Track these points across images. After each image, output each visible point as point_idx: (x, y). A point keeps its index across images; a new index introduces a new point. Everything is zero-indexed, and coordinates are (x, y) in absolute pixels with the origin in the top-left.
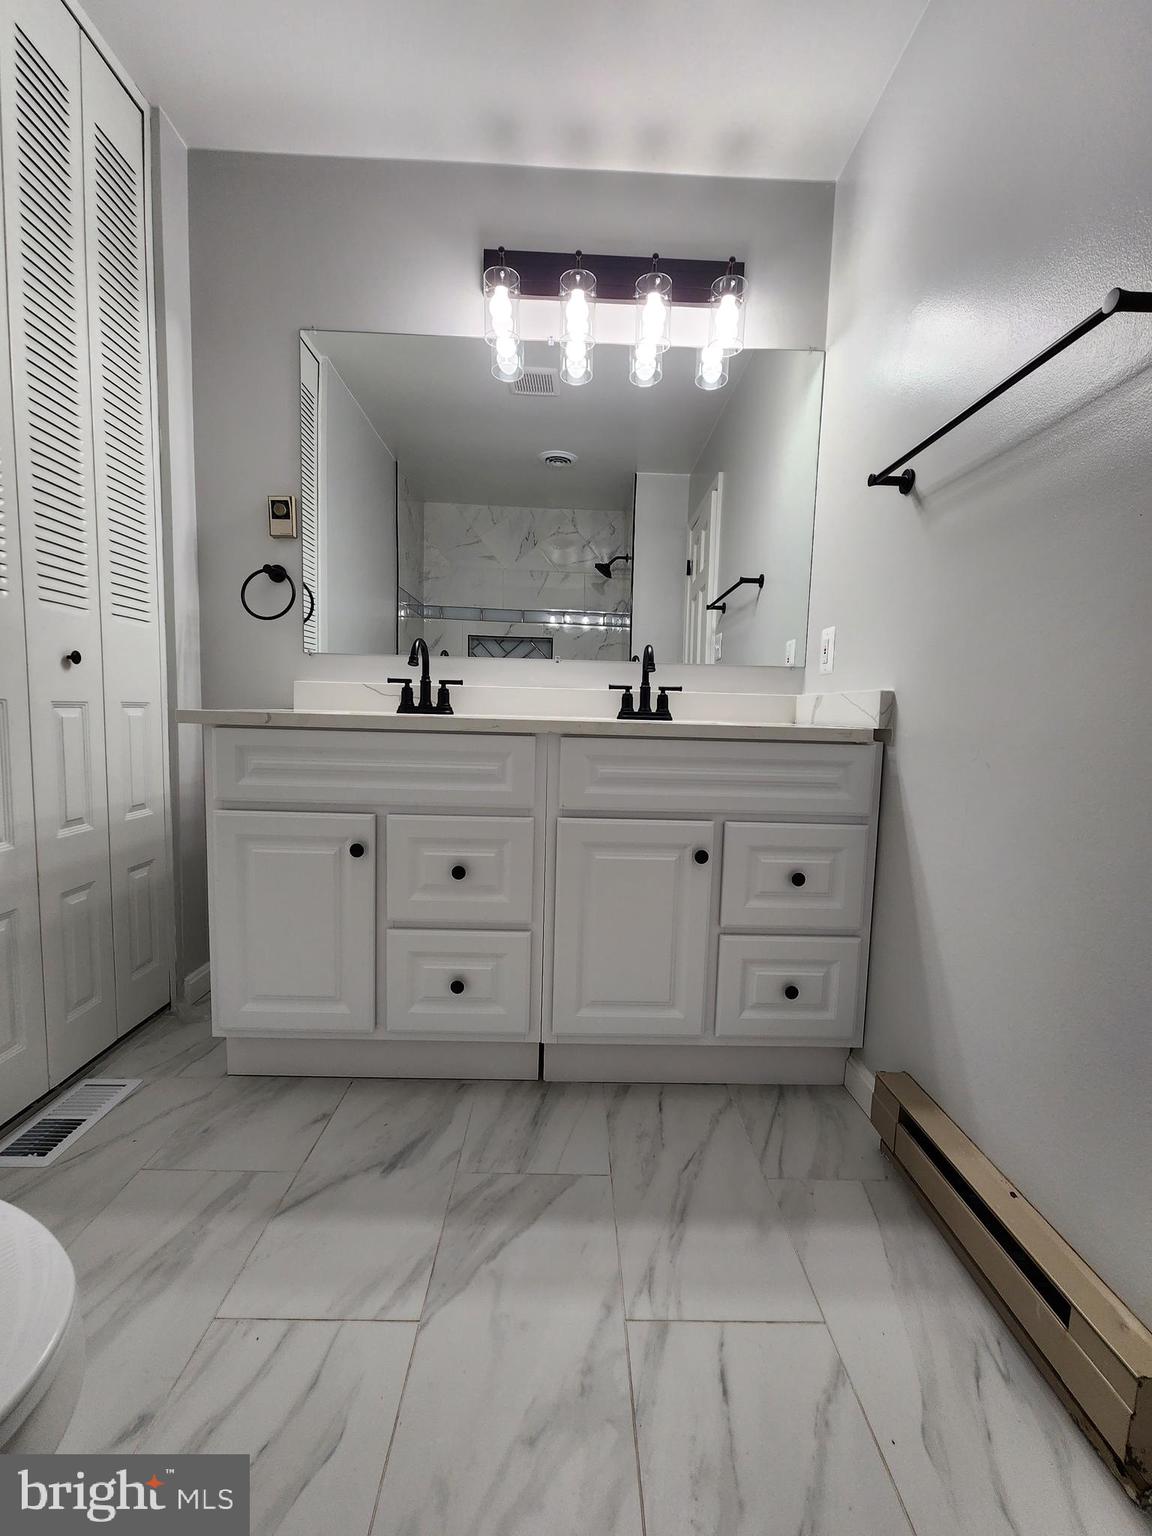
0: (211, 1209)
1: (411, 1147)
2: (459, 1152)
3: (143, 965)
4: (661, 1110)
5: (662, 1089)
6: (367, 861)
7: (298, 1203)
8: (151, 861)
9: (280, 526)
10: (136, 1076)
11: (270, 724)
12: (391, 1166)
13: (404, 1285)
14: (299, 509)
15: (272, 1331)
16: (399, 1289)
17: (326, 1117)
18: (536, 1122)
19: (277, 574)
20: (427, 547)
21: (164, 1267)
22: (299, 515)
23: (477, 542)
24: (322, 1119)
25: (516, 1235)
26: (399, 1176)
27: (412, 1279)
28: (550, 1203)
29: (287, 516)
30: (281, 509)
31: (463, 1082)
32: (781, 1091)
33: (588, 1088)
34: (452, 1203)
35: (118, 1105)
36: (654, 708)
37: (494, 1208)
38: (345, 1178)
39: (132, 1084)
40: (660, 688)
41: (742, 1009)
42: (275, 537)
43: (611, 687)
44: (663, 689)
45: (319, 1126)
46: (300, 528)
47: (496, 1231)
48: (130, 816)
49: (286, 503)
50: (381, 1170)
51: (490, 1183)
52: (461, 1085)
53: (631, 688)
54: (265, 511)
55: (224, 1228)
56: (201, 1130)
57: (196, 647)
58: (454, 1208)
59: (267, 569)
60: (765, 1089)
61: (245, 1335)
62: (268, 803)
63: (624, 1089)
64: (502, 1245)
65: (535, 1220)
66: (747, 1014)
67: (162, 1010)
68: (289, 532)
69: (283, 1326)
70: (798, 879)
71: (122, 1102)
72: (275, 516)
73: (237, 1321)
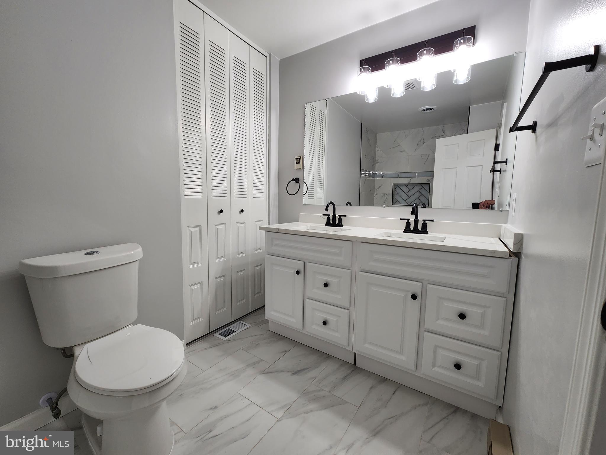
0: (249, 365)
1: (304, 370)
2: (315, 378)
3: (258, 293)
4: (394, 394)
5: (399, 387)
6: (301, 275)
7: (267, 373)
8: (261, 265)
9: (298, 166)
10: (251, 324)
11: (278, 232)
12: (295, 373)
13: (280, 408)
14: (303, 160)
15: (247, 402)
16: (278, 408)
17: (286, 351)
18: (345, 378)
19: (297, 180)
20: (377, 150)
21: (234, 375)
22: (303, 162)
23: (398, 146)
24: (285, 352)
25: (317, 410)
26: (295, 377)
27: (283, 407)
28: (333, 406)
29: (299, 163)
30: (298, 161)
31: (329, 356)
32: (456, 410)
33: (370, 374)
34: (305, 391)
35: (244, 330)
36: (420, 228)
37: (316, 399)
38: (282, 371)
39: (249, 325)
40: (423, 220)
41: (434, 366)
42: (297, 169)
43: (401, 219)
44: (424, 221)
45: (283, 354)
46: (303, 166)
47: (312, 406)
48: (256, 252)
49: (299, 159)
50: (291, 373)
51: (319, 391)
52: (328, 357)
53: (410, 220)
54: (294, 161)
55: (250, 371)
56: (257, 344)
57: (277, 203)
58: (304, 394)
59: (293, 180)
60: (448, 406)
61: (241, 400)
62: (278, 254)
63: (384, 380)
64: (311, 411)
65: (325, 409)
66: (436, 369)
67: (262, 307)
68: (300, 168)
69: (249, 402)
70: (462, 316)
71: (245, 330)
72: (297, 163)
73: (242, 396)
